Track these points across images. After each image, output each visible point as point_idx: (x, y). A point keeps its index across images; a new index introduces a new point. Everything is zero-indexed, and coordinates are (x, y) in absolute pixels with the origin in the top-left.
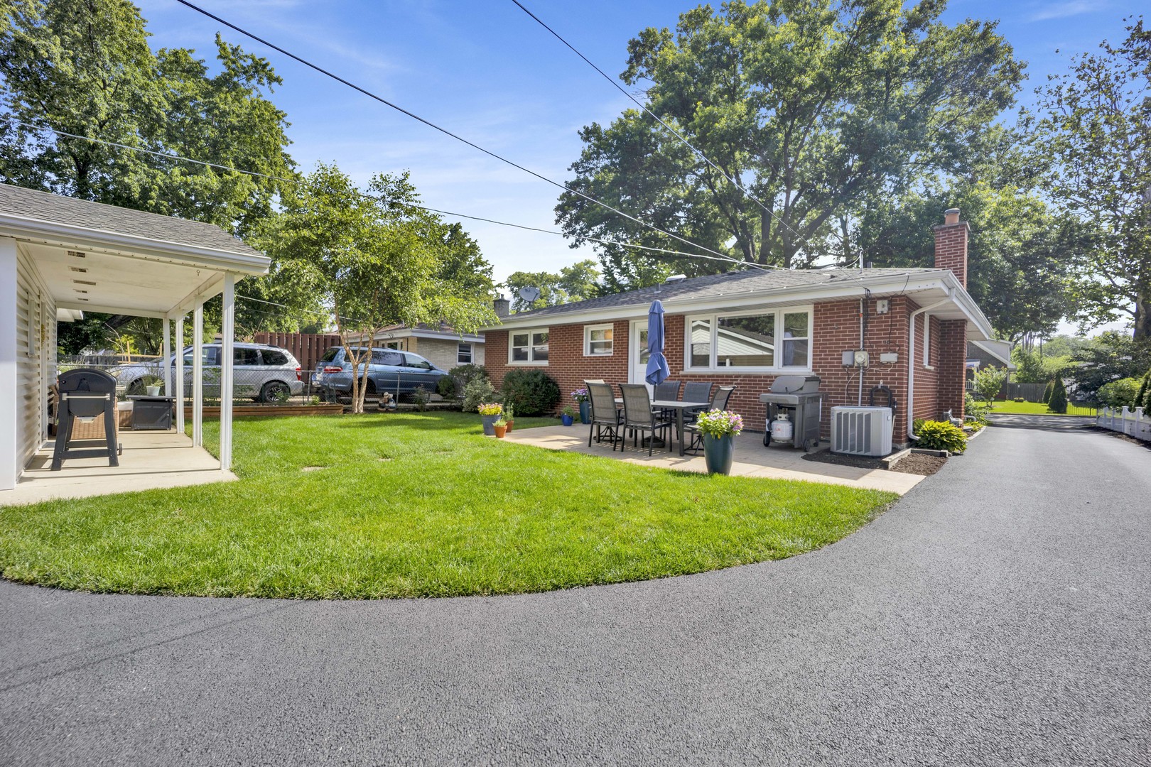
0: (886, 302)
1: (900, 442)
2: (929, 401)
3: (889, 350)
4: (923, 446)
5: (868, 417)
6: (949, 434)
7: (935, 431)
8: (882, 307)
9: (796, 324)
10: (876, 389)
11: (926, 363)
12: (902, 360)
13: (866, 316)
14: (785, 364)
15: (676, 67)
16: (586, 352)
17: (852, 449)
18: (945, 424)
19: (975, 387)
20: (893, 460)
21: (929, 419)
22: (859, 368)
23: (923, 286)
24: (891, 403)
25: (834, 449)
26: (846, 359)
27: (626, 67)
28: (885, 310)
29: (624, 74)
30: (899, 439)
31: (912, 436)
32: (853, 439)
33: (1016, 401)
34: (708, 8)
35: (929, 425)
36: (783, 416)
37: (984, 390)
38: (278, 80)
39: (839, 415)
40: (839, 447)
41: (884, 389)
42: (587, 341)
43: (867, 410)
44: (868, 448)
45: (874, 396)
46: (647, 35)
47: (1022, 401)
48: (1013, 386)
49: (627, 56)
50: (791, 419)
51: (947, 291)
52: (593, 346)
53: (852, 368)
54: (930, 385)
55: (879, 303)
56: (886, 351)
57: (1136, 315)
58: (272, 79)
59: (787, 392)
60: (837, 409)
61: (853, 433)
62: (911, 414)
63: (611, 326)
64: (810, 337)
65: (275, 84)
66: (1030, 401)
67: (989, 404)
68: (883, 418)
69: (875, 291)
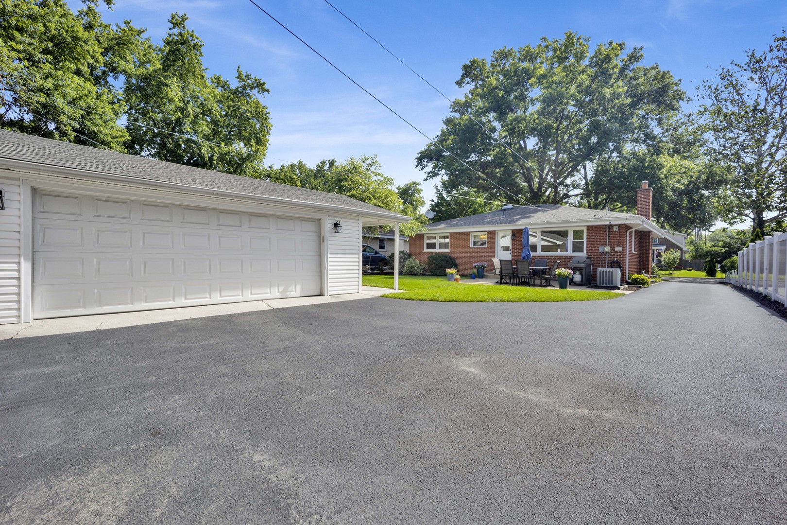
0: (617, 227)
1: (623, 283)
2: (635, 267)
3: (619, 246)
4: (632, 284)
5: (612, 272)
6: (643, 280)
7: (637, 278)
8: (615, 229)
9: (578, 234)
10: (614, 262)
11: (633, 251)
12: (624, 250)
13: (609, 232)
14: (574, 251)
15: (496, 88)
16: (472, 245)
17: (606, 284)
18: (642, 275)
19: (663, 262)
20: (622, 287)
21: (635, 273)
22: (606, 253)
23: (632, 222)
24: (619, 267)
25: (598, 284)
26: (601, 249)
27: (459, 78)
28: (617, 230)
29: (458, 82)
30: (623, 281)
31: (628, 280)
32: (606, 281)
33: (688, 270)
34: (511, 49)
35: (635, 276)
36: (578, 272)
37: (668, 264)
38: (268, 91)
39: (600, 271)
40: (600, 284)
41: (617, 262)
42: (472, 240)
43: (611, 269)
44: (612, 284)
45: (613, 264)
46: (474, 62)
47: (691, 270)
48: (686, 261)
49: (462, 72)
50: (581, 273)
51: (641, 223)
52: (475, 243)
53: (604, 253)
54: (635, 260)
55: (615, 227)
56: (617, 246)
57: (754, 219)
58: (264, 90)
59: (579, 263)
60: (599, 269)
61: (606, 278)
62: (627, 271)
63: (486, 233)
64: (585, 240)
65: (266, 93)
66: (696, 270)
67: (671, 272)
68: (617, 272)
69: (613, 223)
